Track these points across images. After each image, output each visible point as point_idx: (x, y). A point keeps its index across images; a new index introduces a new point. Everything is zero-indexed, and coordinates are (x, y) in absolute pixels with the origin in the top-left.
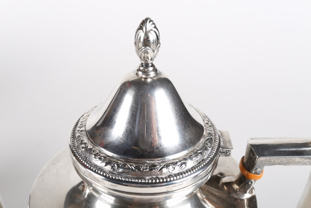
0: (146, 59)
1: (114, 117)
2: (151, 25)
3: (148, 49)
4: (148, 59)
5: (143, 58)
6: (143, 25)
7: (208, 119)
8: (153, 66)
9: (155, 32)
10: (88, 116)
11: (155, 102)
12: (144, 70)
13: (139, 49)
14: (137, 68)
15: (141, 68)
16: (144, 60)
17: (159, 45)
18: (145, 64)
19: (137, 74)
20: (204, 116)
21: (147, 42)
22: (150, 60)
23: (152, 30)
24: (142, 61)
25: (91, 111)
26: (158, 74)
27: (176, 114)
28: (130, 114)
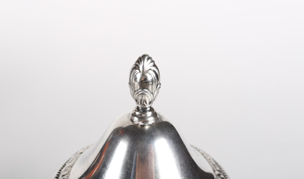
0: (143, 103)
1: (104, 175)
2: (150, 63)
3: (146, 92)
4: (146, 104)
5: (139, 101)
6: (140, 64)
7: (220, 169)
8: (152, 109)
9: (154, 71)
10: (72, 167)
11: (155, 157)
12: (141, 115)
13: (135, 91)
14: (132, 112)
15: (137, 113)
16: (141, 104)
17: (159, 86)
18: (142, 108)
19: (132, 120)
20: (214, 164)
21: (145, 84)
22: (148, 103)
23: (150, 69)
24: (138, 105)
25: (74, 159)
26: (158, 119)
27: (182, 170)
28: (125, 172)
